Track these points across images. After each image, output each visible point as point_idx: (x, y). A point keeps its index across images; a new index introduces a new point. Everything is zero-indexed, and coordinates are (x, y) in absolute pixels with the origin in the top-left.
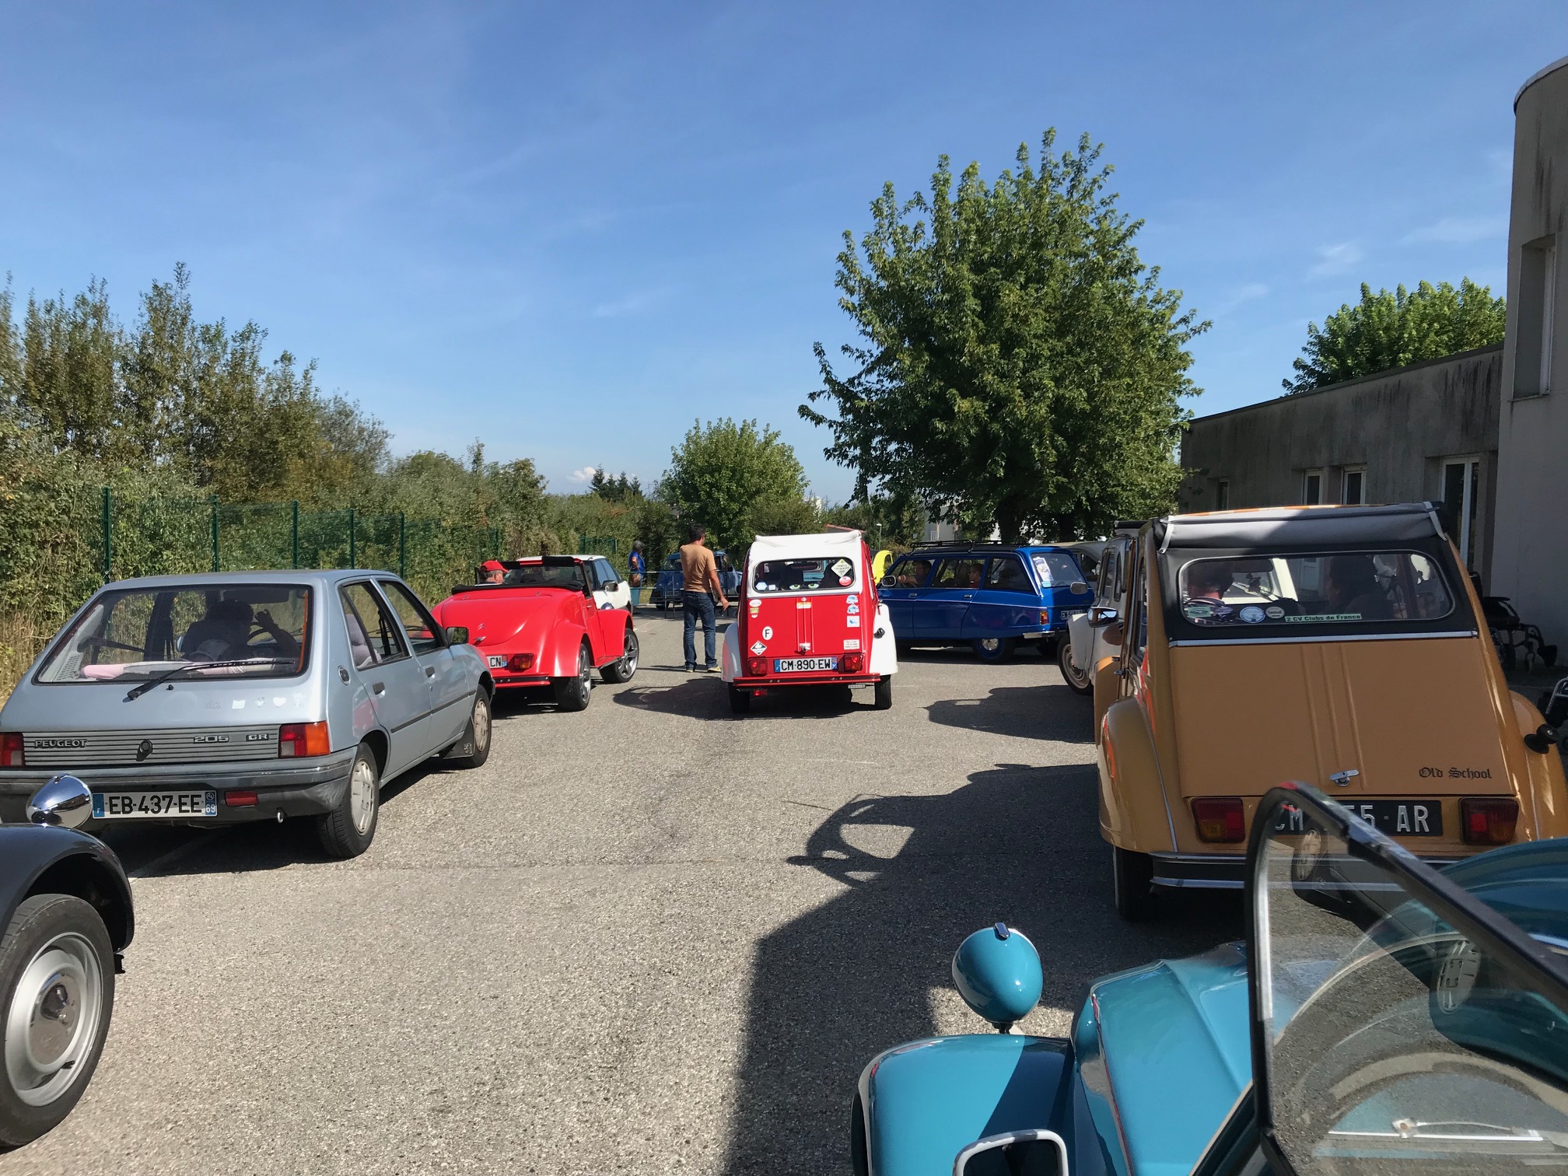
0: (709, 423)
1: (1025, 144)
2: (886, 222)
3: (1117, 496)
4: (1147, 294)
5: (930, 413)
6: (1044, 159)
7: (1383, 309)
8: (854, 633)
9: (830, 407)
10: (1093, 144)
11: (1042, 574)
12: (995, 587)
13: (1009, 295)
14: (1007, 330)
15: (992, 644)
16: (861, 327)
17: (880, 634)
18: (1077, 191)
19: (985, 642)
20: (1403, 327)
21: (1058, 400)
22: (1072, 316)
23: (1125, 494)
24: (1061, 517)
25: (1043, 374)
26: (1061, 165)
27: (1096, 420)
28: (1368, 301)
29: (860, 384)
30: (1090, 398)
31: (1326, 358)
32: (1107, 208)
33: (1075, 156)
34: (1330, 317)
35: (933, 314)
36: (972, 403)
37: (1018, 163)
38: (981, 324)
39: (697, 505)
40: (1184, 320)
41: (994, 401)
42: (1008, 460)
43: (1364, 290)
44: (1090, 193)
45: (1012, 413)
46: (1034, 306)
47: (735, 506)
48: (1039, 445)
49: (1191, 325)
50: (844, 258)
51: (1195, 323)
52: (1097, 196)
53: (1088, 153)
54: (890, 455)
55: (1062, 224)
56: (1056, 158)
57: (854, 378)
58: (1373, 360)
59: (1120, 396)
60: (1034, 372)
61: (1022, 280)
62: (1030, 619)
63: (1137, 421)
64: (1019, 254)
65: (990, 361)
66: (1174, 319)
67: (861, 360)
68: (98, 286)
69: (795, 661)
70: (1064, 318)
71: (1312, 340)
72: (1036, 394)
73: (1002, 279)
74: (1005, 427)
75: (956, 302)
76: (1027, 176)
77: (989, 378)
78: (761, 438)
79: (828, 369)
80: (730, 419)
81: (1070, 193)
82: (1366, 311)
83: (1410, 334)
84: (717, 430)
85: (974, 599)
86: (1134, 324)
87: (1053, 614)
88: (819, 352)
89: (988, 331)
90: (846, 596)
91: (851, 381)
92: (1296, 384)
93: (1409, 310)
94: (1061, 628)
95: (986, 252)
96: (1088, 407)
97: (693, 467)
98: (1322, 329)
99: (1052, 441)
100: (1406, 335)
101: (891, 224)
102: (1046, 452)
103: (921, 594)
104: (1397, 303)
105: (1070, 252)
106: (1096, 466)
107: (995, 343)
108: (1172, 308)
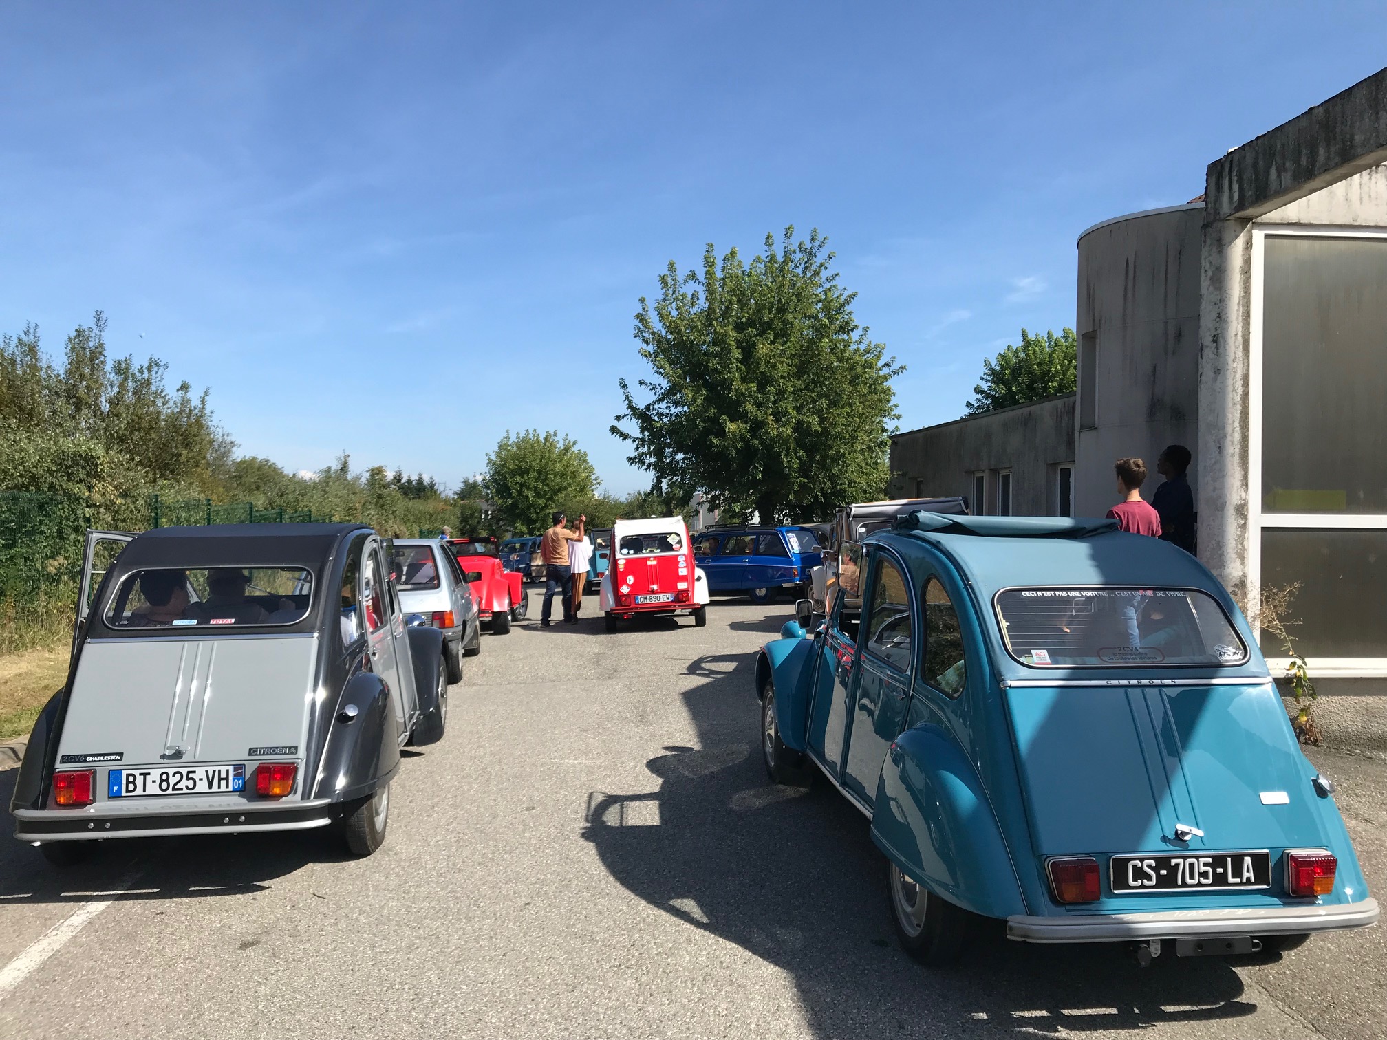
0: (518, 433)
1: (771, 234)
2: (671, 291)
3: (844, 492)
4: (860, 346)
5: (707, 432)
6: (785, 248)
7: (1037, 349)
8: (684, 578)
9: (632, 427)
10: (820, 237)
11: (794, 543)
12: (762, 554)
13: (762, 348)
14: (762, 373)
15: (762, 592)
16: (655, 369)
17: (699, 579)
18: (810, 271)
19: (758, 591)
20: (1051, 362)
21: (800, 423)
22: (808, 362)
23: (850, 490)
24: (802, 507)
25: (788, 405)
26: (798, 251)
27: (827, 437)
28: (1027, 343)
29: (653, 409)
30: (821, 423)
31: (998, 386)
32: (831, 284)
33: (808, 245)
34: (1000, 354)
35: (708, 361)
36: (738, 425)
37: (767, 248)
38: (743, 368)
39: (510, 501)
40: (887, 365)
41: (754, 423)
42: (765, 466)
43: (1024, 334)
44: (818, 273)
45: (767, 433)
46: (780, 356)
47: (542, 502)
48: (787, 455)
49: (892, 369)
50: (640, 317)
51: (895, 367)
52: (824, 274)
53: (817, 243)
54: (678, 462)
55: (799, 295)
56: (795, 246)
57: (649, 405)
58: (1030, 387)
59: (843, 421)
60: (782, 403)
61: (771, 337)
62: (787, 575)
63: (855, 438)
64: (768, 318)
65: (750, 395)
66: (880, 363)
67: (653, 391)
68: (32, 330)
69: (648, 596)
70: (802, 363)
71: (987, 371)
72: (783, 419)
73: (757, 335)
74: (762, 442)
75: (724, 354)
76: (772, 259)
77: (749, 407)
78: (561, 445)
79: (630, 398)
80: (535, 430)
81: (805, 272)
82: (1025, 349)
83: (1056, 368)
84: (525, 440)
85: (749, 562)
86: (852, 368)
87: (801, 571)
88: (623, 386)
89: (747, 373)
90: (677, 556)
91: (648, 407)
92: (976, 405)
93: (1055, 350)
94: (807, 579)
95: (744, 316)
96: (820, 429)
97: (505, 470)
98: (994, 363)
99: (796, 453)
100: (1053, 369)
101: (674, 292)
102: (791, 461)
103: (714, 560)
104: (1047, 344)
105: (805, 314)
106: (828, 470)
107: (753, 382)
108: (878, 357)
